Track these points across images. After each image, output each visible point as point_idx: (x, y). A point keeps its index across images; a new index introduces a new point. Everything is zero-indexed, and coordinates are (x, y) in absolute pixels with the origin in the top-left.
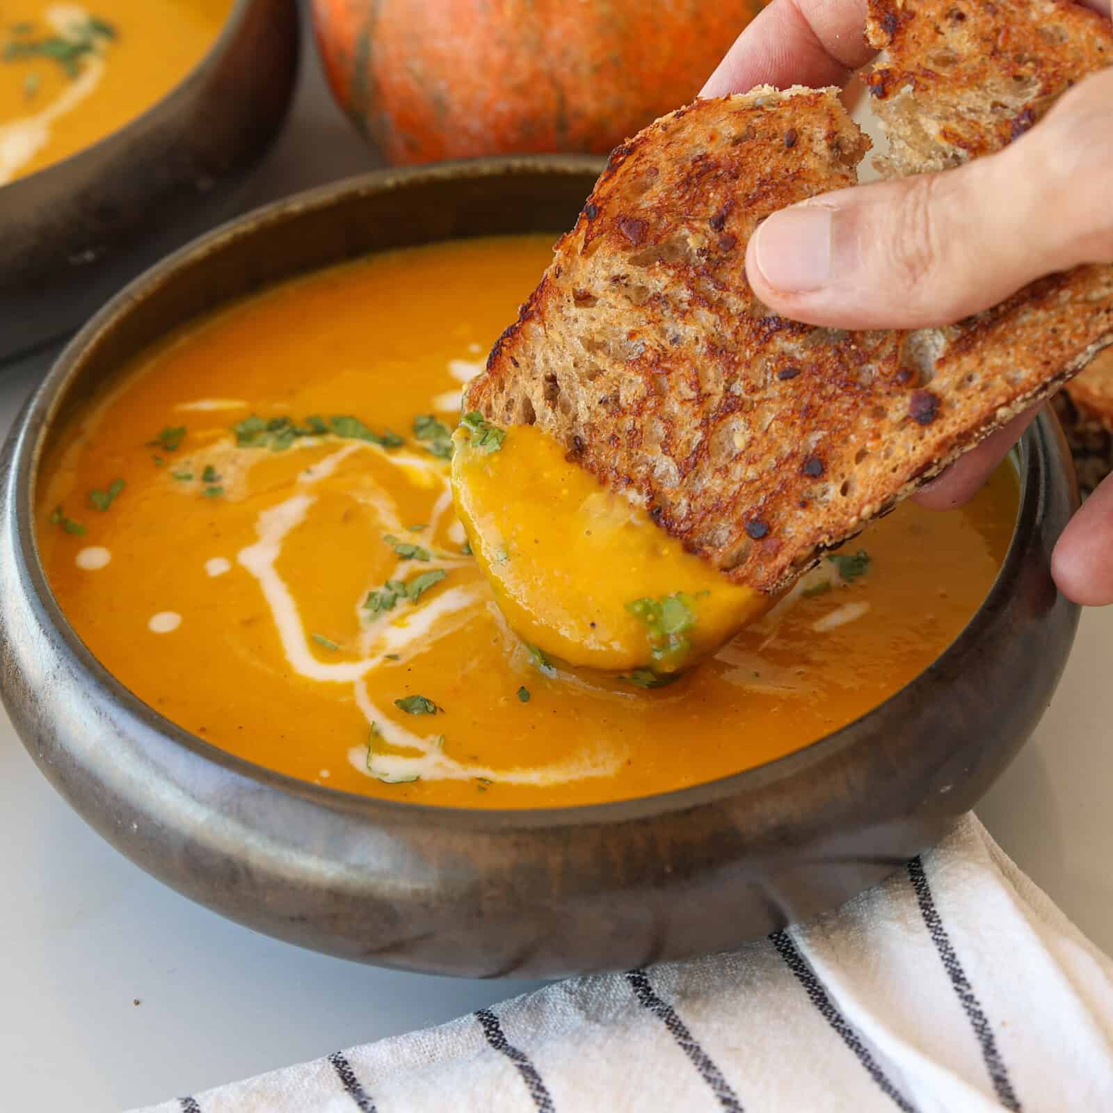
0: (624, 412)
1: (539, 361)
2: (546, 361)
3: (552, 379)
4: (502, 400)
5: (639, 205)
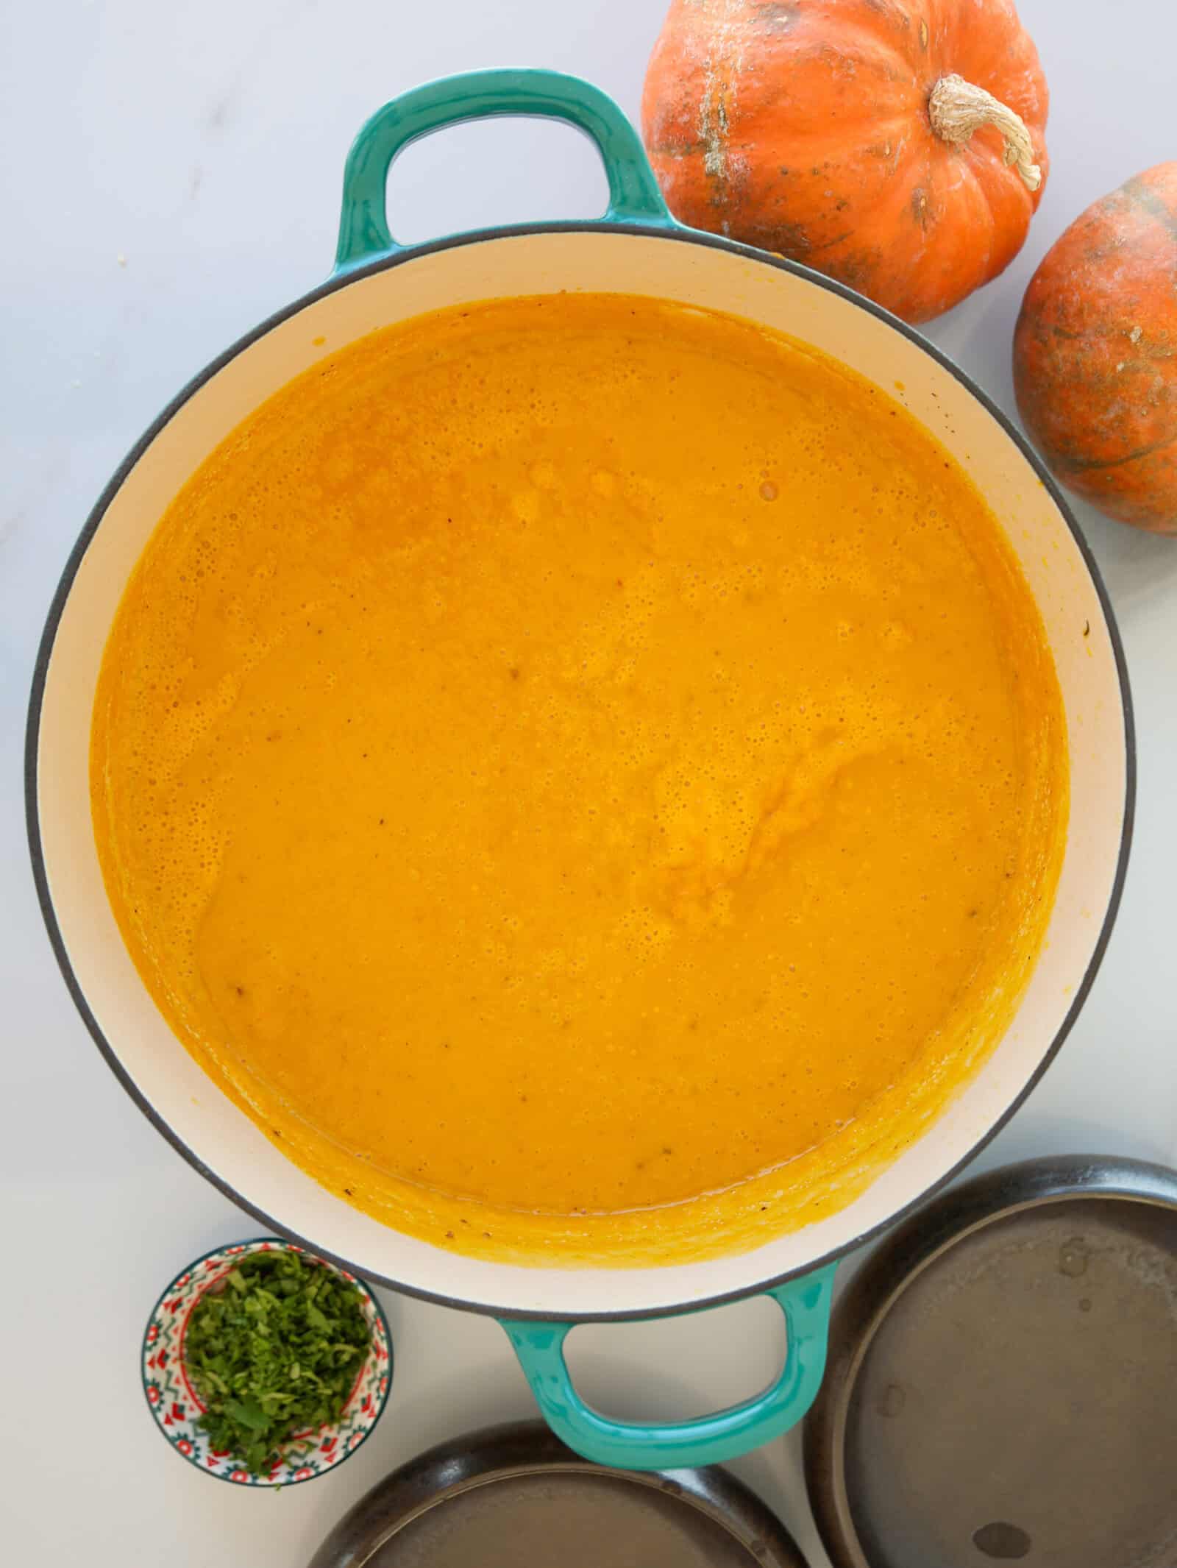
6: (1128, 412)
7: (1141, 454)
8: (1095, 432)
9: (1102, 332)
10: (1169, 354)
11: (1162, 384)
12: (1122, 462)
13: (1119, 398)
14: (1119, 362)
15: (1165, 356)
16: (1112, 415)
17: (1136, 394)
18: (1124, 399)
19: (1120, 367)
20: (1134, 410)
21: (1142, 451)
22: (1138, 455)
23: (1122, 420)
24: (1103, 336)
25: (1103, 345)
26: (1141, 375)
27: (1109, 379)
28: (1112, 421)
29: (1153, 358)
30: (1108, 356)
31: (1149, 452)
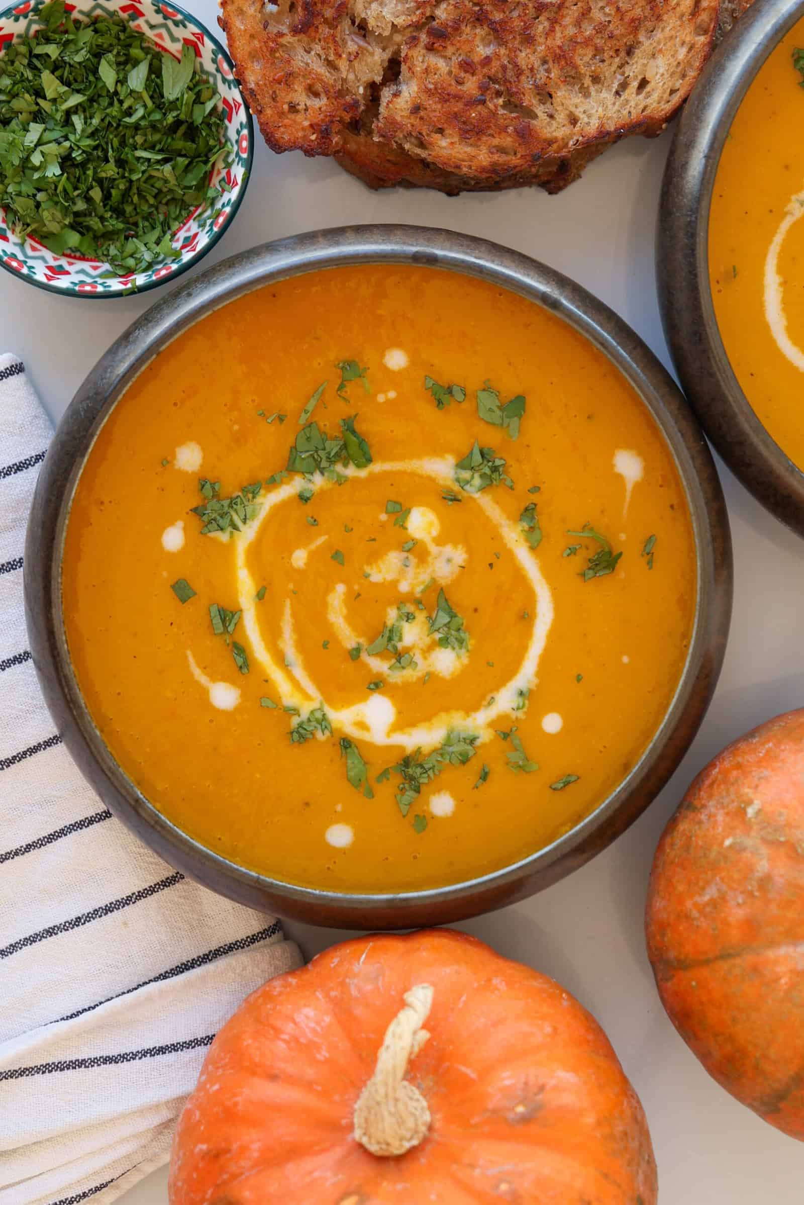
0: (596, 49)
1: (616, 107)
2: (614, 104)
3: (617, 93)
4: (649, 101)
5: (512, 142)
6: (723, 898)
7: (730, 956)
8: (688, 917)
9: (723, 803)
10: (782, 839)
11: (766, 870)
12: (707, 962)
13: (718, 878)
14: (728, 837)
15: (777, 840)
16: (706, 898)
17: (736, 876)
18: (722, 879)
19: (727, 842)
20: (731, 894)
21: (731, 951)
22: (724, 956)
23: (717, 904)
24: (723, 808)
25: (720, 818)
26: (747, 855)
27: (713, 855)
28: (707, 904)
29: (764, 840)
30: (720, 829)
31: (739, 955)
